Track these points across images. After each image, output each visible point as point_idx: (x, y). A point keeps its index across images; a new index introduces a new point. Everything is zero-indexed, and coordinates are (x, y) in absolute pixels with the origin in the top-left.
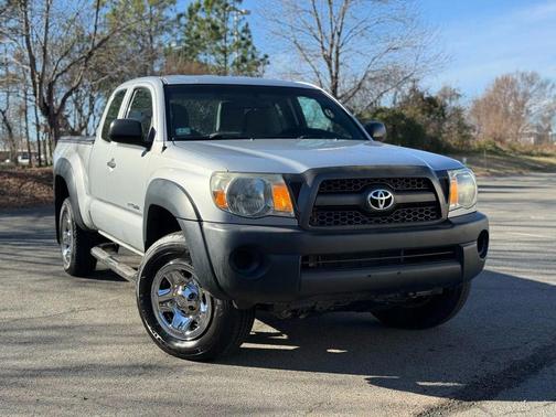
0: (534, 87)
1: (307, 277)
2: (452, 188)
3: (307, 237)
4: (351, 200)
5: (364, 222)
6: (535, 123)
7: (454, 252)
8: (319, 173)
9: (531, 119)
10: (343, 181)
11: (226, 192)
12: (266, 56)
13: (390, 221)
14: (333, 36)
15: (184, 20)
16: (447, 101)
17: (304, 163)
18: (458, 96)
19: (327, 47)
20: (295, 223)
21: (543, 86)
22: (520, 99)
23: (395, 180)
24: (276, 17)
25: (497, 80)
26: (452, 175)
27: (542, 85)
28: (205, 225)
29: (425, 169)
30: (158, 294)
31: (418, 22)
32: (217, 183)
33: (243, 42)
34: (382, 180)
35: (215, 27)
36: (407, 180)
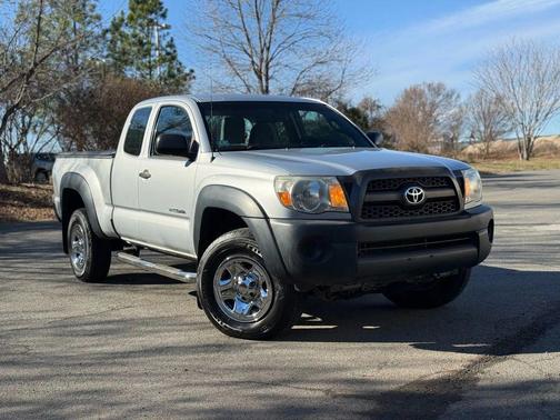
0: (441, 97)
1: (363, 262)
2: (466, 184)
3: (361, 228)
4: (392, 196)
5: (402, 215)
6: (444, 131)
7: (471, 238)
8: (365, 174)
9: (439, 128)
10: (384, 181)
11: (290, 193)
12: (192, 71)
13: (421, 213)
14: (262, 51)
15: (109, 36)
16: (368, 112)
17: (352, 167)
18: (379, 107)
19: (257, 61)
20: (349, 216)
21: (449, 96)
22: (427, 109)
23: (424, 179)
24: (206, 33)
25: (406, 91)
26: (465, 174)
27: (447, 95)
28: (272, 222)
29: (445, 169)
30: (219, 284)
31: (342, 36)
32: (280, 186)
33: (169, 57)
34: (414, 179)
35: (141, 43)
36: (433, 179)
